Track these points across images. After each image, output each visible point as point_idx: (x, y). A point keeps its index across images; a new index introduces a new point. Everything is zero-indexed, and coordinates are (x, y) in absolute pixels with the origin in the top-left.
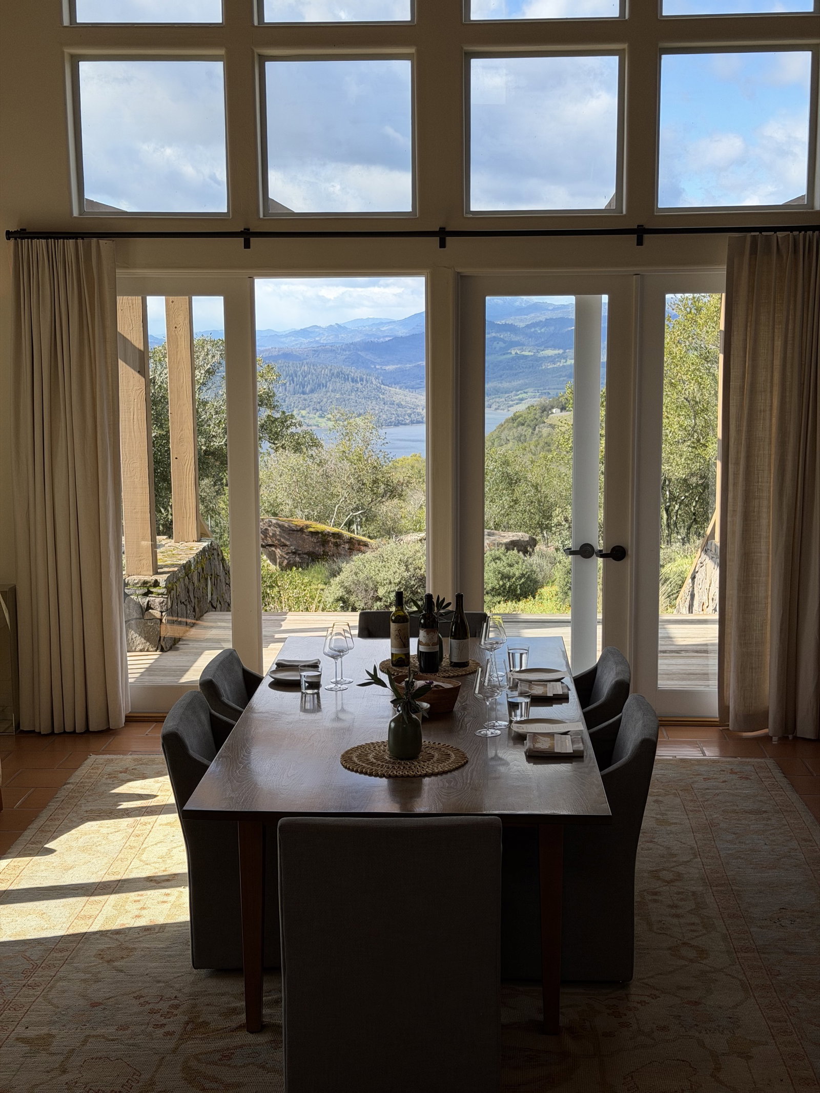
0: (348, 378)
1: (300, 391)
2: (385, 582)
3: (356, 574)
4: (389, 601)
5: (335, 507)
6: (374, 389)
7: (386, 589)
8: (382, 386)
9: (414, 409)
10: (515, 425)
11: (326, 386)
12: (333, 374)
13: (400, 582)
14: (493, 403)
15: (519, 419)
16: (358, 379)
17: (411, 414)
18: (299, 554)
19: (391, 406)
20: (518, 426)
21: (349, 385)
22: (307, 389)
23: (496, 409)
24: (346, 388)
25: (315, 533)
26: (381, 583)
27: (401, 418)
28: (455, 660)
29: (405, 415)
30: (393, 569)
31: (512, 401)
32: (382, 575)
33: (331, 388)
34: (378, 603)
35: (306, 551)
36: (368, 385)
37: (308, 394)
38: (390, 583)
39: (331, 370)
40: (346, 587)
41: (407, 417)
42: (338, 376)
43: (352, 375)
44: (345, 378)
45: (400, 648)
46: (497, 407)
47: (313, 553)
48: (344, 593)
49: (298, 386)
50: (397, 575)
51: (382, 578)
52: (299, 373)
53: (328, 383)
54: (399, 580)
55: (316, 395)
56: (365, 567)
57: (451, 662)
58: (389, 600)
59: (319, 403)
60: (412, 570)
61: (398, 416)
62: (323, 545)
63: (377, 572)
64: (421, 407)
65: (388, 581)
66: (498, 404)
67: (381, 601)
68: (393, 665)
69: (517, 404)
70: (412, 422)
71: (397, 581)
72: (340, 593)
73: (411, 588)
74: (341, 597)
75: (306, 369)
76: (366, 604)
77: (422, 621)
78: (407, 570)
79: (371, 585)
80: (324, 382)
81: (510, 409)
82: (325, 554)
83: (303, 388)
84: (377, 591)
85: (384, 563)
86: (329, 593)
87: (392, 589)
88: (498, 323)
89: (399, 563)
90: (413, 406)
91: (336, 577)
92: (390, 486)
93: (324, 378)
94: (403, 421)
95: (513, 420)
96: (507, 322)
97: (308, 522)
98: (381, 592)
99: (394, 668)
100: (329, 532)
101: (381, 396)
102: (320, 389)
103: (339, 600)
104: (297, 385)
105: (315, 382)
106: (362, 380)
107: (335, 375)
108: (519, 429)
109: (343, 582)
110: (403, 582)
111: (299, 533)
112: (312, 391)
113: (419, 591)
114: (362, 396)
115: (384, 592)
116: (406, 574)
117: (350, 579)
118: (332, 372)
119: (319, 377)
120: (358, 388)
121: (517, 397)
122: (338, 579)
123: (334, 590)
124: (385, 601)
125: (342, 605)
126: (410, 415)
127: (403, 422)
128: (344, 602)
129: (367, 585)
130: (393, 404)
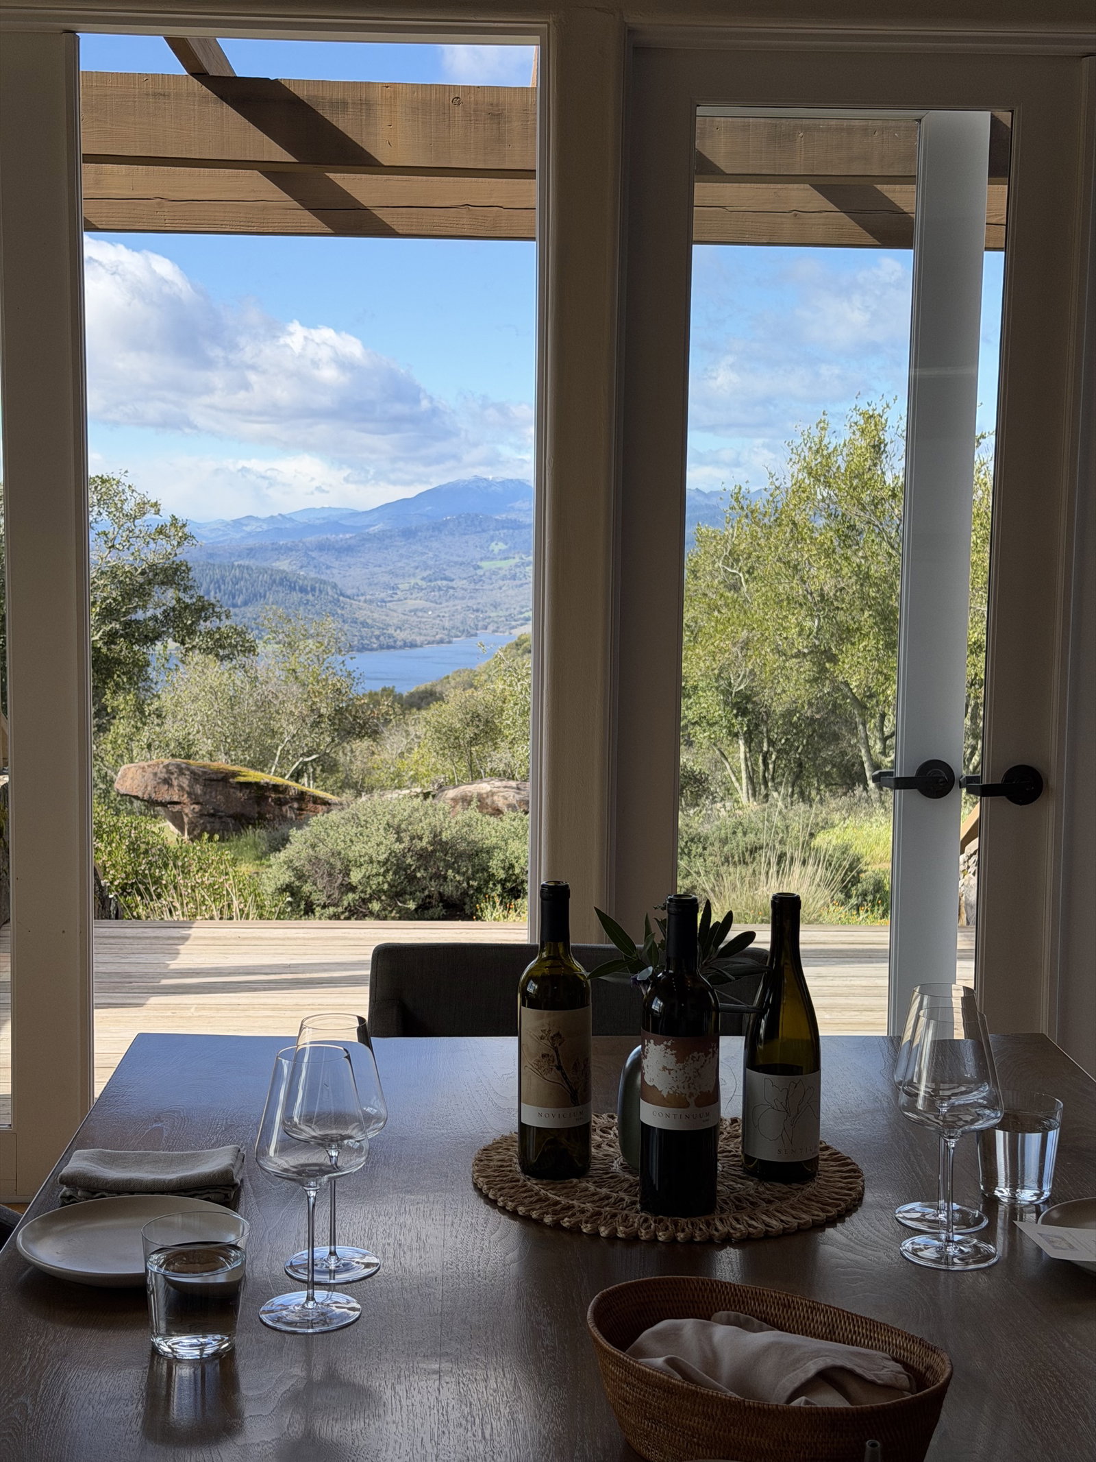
0: (295, 586)
1: (229, 603)
2: (362, 860)
3: (313, 846)
4: (369, 891)
5: (277, 749)
6: (330, 602)
7: (363, 871)
8: (341, 598)
9: (383, 629)
10: (520, 652)
11: (265, 597)
12: (274, 581)
13: (387, 860)
14: (489, 624)
15: (525, 645)
16: (309, 589)
17: (379, 636)
18: (221, 817)
19: (353, 625)
20: (523, 653)
21: (296, 596)
22: (239, 601)
23: (494, 631)
24: (291, 601)
25: (248, 785)
26: (356, 861)
27: (366, 642)
28: (767, 1151)
29: (371, 637)
30: (375, 840)
31: (515, 620)
32: (357, 848)
33: (271, 600)
34: (351, 896)
35: (231, 812)
36: (322, 596)
37: (240, 607)
38: (371, 862)
39: (271, 575)
40: (295, 869)
41: (374, 640)
42: (281, 584)
43: (301, 582)
44: (290, 586)
45: (558, 1105)
46: (494, 628)
47: (243, 815)
48: (293, 879)
49: (227, 596)
50: (383, 848)
51: (357, 854)
52: (228, 579)
53: (268, 594)
54: (385, 856)
55: (251, 609)
56: (328, 836)
57: (749, 1159)
58: (368, 889)
59: (255, 619)
60: (407, 839)
61: (362, 639)
62: (259, 804)
63: (349, 843)
64: (393, 628)
65: (367, 858)
66: (496, 625)
67: (354, 892)
68: (528, 1169)
69: (522, 625)
70: (381, 647)
71: (382, 858)
72: (286, 877)
73: (405, 870)
74: (287, 885)
75: (237, 574)
76: (329, 897)
77: (657, 1005)
78: (399, 840)
79: (339, 865)
80: (262, 591)
81: (512, 631)
82: (261, 817)
83: (234, 598)
84: (348, 875)
85: (360, 829)
86: (268, 878)
87: (374, 871)
88: (497, 517)
89: (385, 829)
90: (381, 626)
91: (280, 851)
92: (359, 718)
93: (262, 585)
94: (368, 645)
95: (517, 645)
96: (509, 517)
97: (236, 768)
98: (356, 876)
99: (532, 1183)
100: (267, 783)
101: (339, 612)
102: (257, 600)
103: (284, 890)
104: (225, 594)
105: (249, 591)
106: (313, 589)
107: (277, 582)
108: (525, 657)
109: (291, 861)
110: (394, 860)
111: (221, 783)
112: (245, 603)
113: (419, 875)
114: (313, 610)
115: (360, 876)
116: (398, 847)
117: (303, 855)
118: (273, 578)
119: (255, 584)
120: (308, 600)
121: (522, 616)
122: (282, 856)
123: (276, 872)
124: (362, 892)
125: (289, 899)
126: (378, 638)
127: (369, 647)
128: (292, 895)
129: (332, 866)
130: (356, 623)
